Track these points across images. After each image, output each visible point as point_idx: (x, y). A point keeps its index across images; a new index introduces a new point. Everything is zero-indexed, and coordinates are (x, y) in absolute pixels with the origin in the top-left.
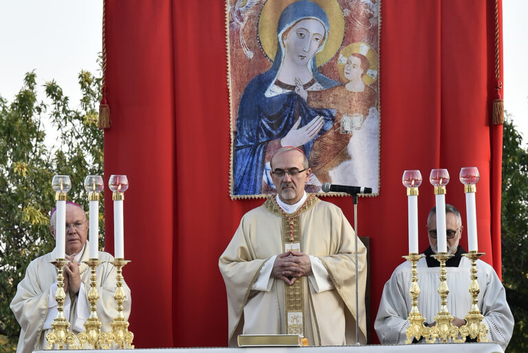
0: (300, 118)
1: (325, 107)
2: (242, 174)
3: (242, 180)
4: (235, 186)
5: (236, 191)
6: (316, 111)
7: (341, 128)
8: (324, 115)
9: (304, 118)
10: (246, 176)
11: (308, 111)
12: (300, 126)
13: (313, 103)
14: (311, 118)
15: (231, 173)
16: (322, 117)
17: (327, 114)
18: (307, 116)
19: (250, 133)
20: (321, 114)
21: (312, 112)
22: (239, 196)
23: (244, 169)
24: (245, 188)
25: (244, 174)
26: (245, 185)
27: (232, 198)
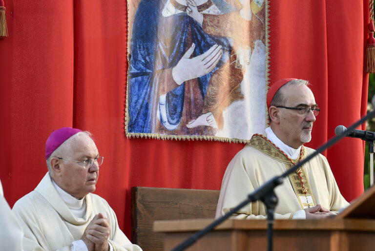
0: (193, 45)
1: (223, 35)
2: (138, 107)
3: (138, 114)
4: (131, 121)
5: (132, 127)
6: (213, 39)
7: (236, 61)
8: (223, 44)
9: (198, 45)
10: (143, 110)
11: (203, 38)
12: (194, 55)
13: (210, 28)
14: (208, 46)
15: (127, 105)
16: (220, 47)
17: (225, 43)
18: (203, 43)
19: (147, 58)
20: (219, 43)
21: (209, 39)
22: (133, 134)
23: (141, 101)
24: (140, 124)
25: (141, 107)
26: (141, 121)
27: (127, 136)
